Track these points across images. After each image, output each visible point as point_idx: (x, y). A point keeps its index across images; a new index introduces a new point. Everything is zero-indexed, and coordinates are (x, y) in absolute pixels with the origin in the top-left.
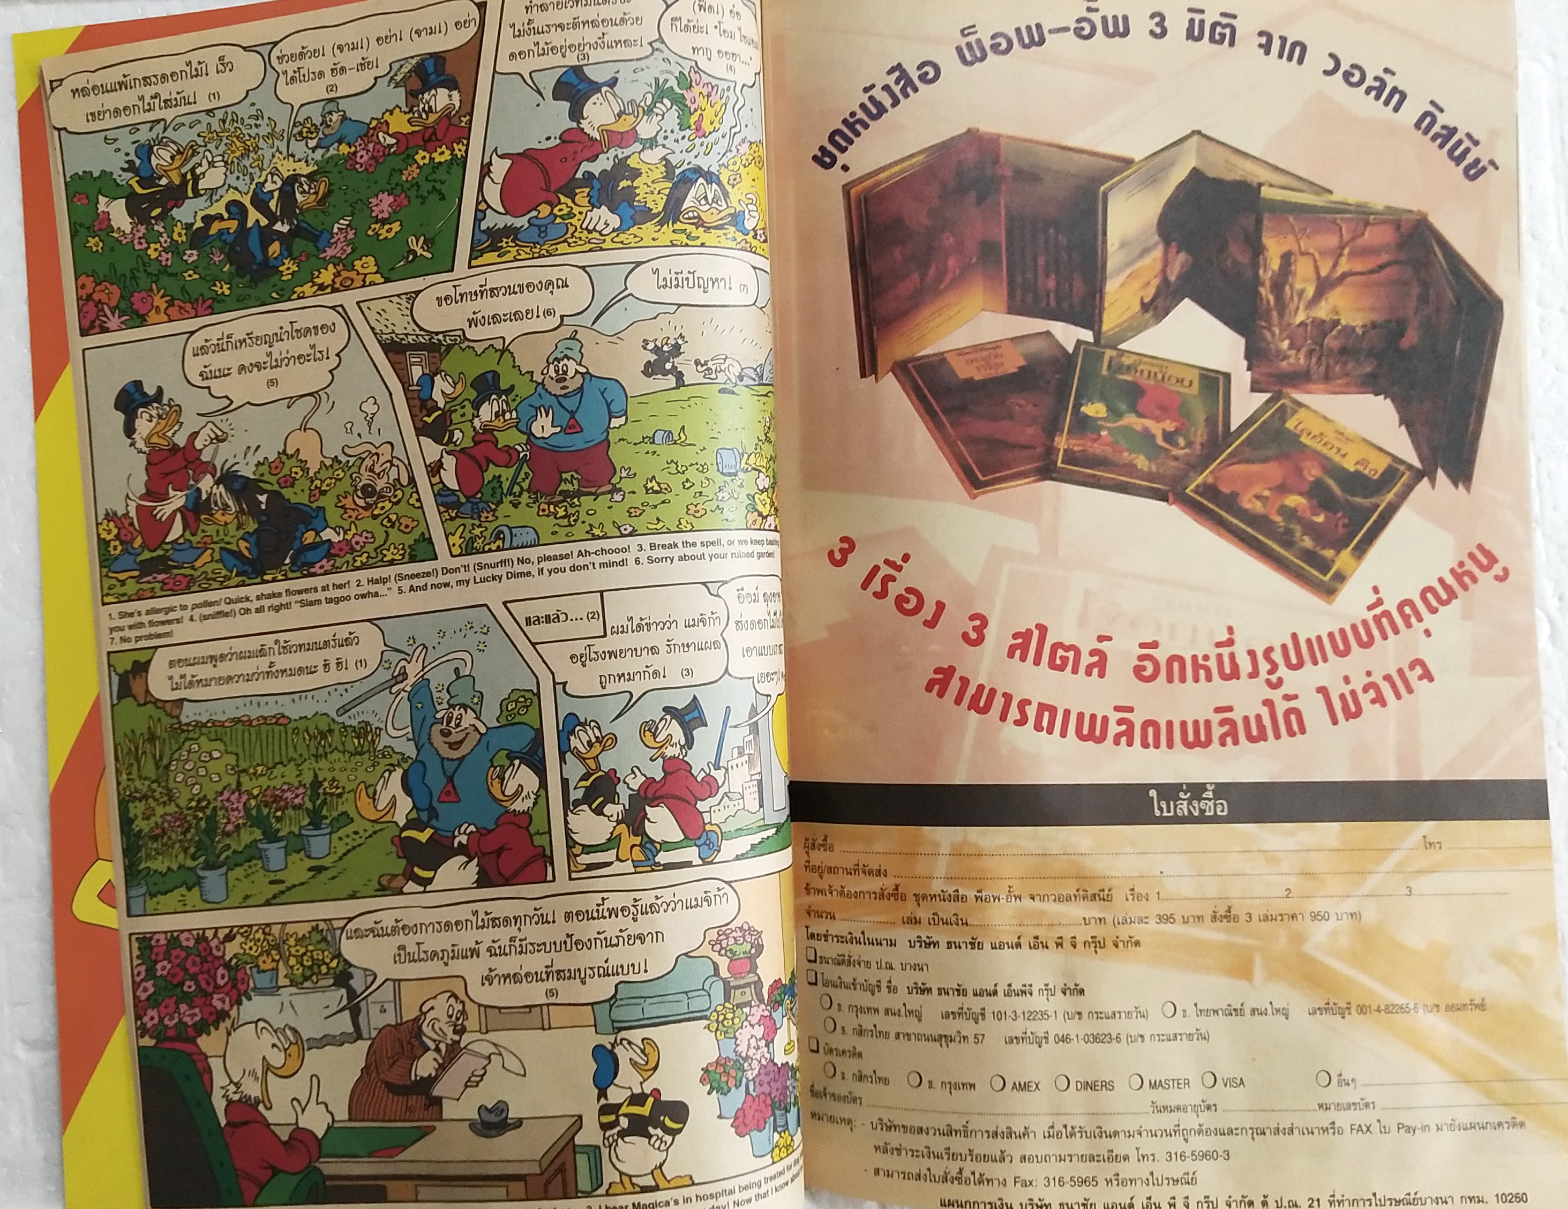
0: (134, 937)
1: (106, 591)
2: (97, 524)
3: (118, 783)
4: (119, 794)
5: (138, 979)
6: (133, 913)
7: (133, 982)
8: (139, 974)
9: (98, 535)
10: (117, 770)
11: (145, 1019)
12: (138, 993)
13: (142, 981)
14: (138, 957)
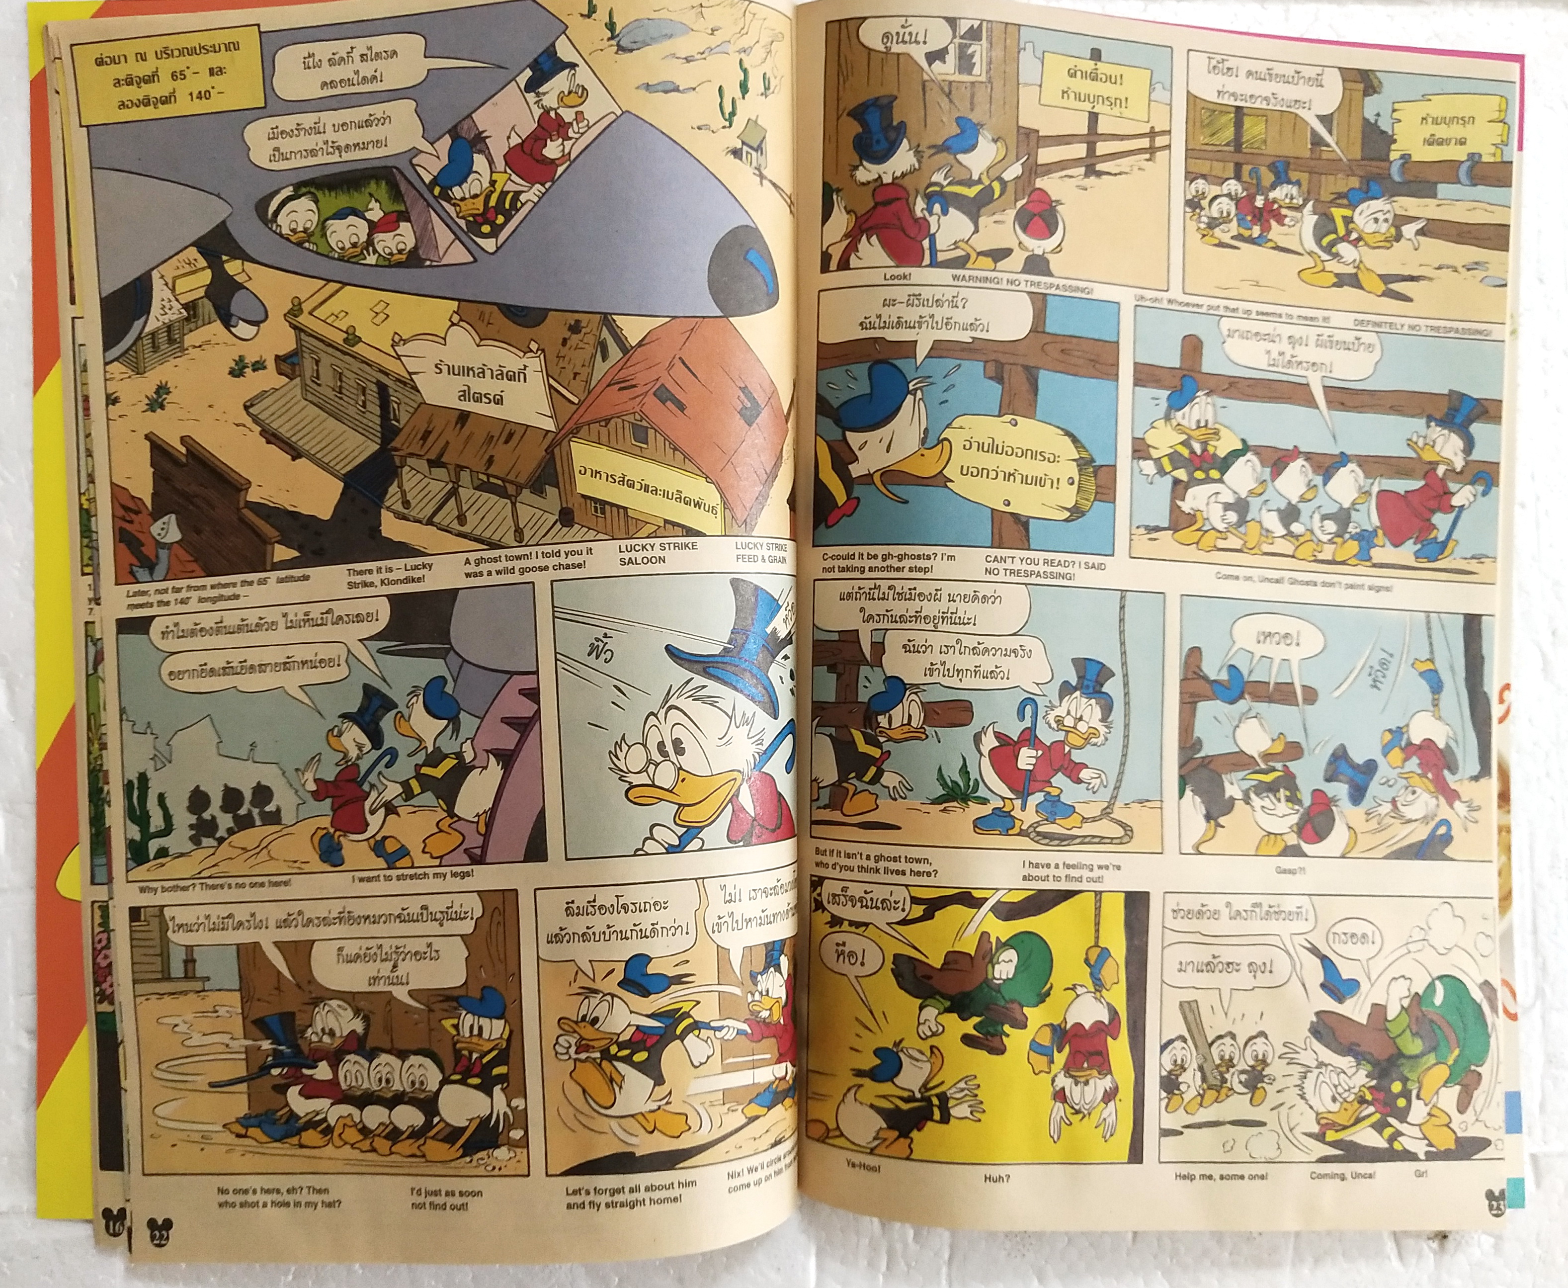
0: (96, 905)
1: (86, 561)
2: (80, 494)
3: (89, 753)
4: (89, 763)
5: (99, 947)
6: (96, 881)
7: (94, 949)
8: (100, 941)
9: (81, 505)
10: (89, 739)
11: (104, 986)
12: (99, 960)
13: (103, 948)
14: (100, 925)
